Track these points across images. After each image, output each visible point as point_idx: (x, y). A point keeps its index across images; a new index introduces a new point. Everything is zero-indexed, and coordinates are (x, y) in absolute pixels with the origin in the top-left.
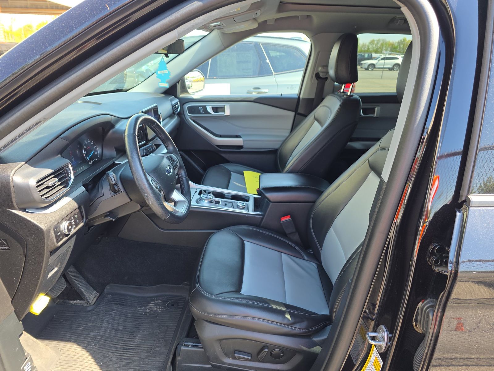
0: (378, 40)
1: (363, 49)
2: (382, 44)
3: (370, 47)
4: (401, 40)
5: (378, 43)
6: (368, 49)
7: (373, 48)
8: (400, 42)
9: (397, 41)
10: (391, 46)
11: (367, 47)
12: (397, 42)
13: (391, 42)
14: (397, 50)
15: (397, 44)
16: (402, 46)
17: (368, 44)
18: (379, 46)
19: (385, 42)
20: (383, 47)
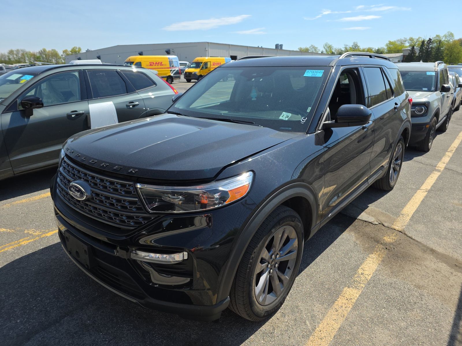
0: (16, 50)
1: (3, 59)
2: (23, 54)
3: (11, 57)
4: (41, 51)
5: (18, 53)
6: (9, 59)
7: (14, 58)
8: (41, 52)
9: (38, 51)
10: (33, 56)
11: (7, 57)
12: (38, 53)
13: (32, 52)
14: (41, 60)
15: (39, 54)
16: (44, 56)
17: (7, 54)
18: (20, 55)
19: (25, 52)
20: (25, 57)
